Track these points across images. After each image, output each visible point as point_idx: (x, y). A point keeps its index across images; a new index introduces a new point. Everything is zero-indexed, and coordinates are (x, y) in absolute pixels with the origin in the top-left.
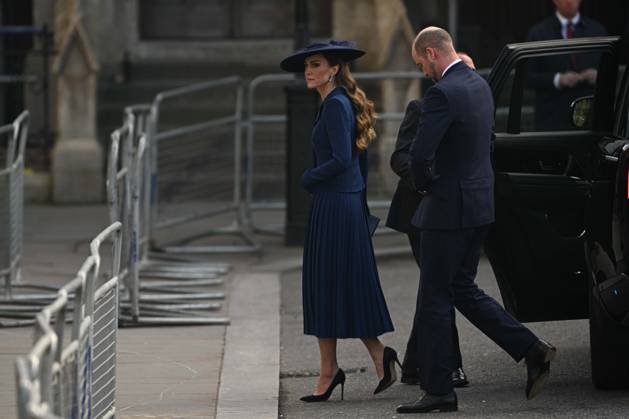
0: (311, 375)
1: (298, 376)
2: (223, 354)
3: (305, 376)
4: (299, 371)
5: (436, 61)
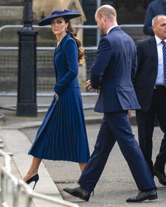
0: (69, 182)
1: (63, 183)
2: (18, 171)
3: (66, 183)
4: (63, 181)
5: (105, 23)
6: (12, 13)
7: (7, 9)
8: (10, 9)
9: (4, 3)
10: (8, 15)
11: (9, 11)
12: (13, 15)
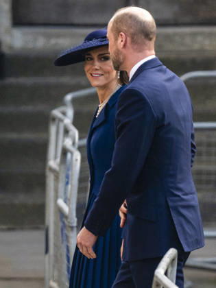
6: (207, 42)
7: (194, 35)
8: (202, 34)
9: (187, 19)
10: (196, 46)
11: (199, 39)
12: (208, 48)
